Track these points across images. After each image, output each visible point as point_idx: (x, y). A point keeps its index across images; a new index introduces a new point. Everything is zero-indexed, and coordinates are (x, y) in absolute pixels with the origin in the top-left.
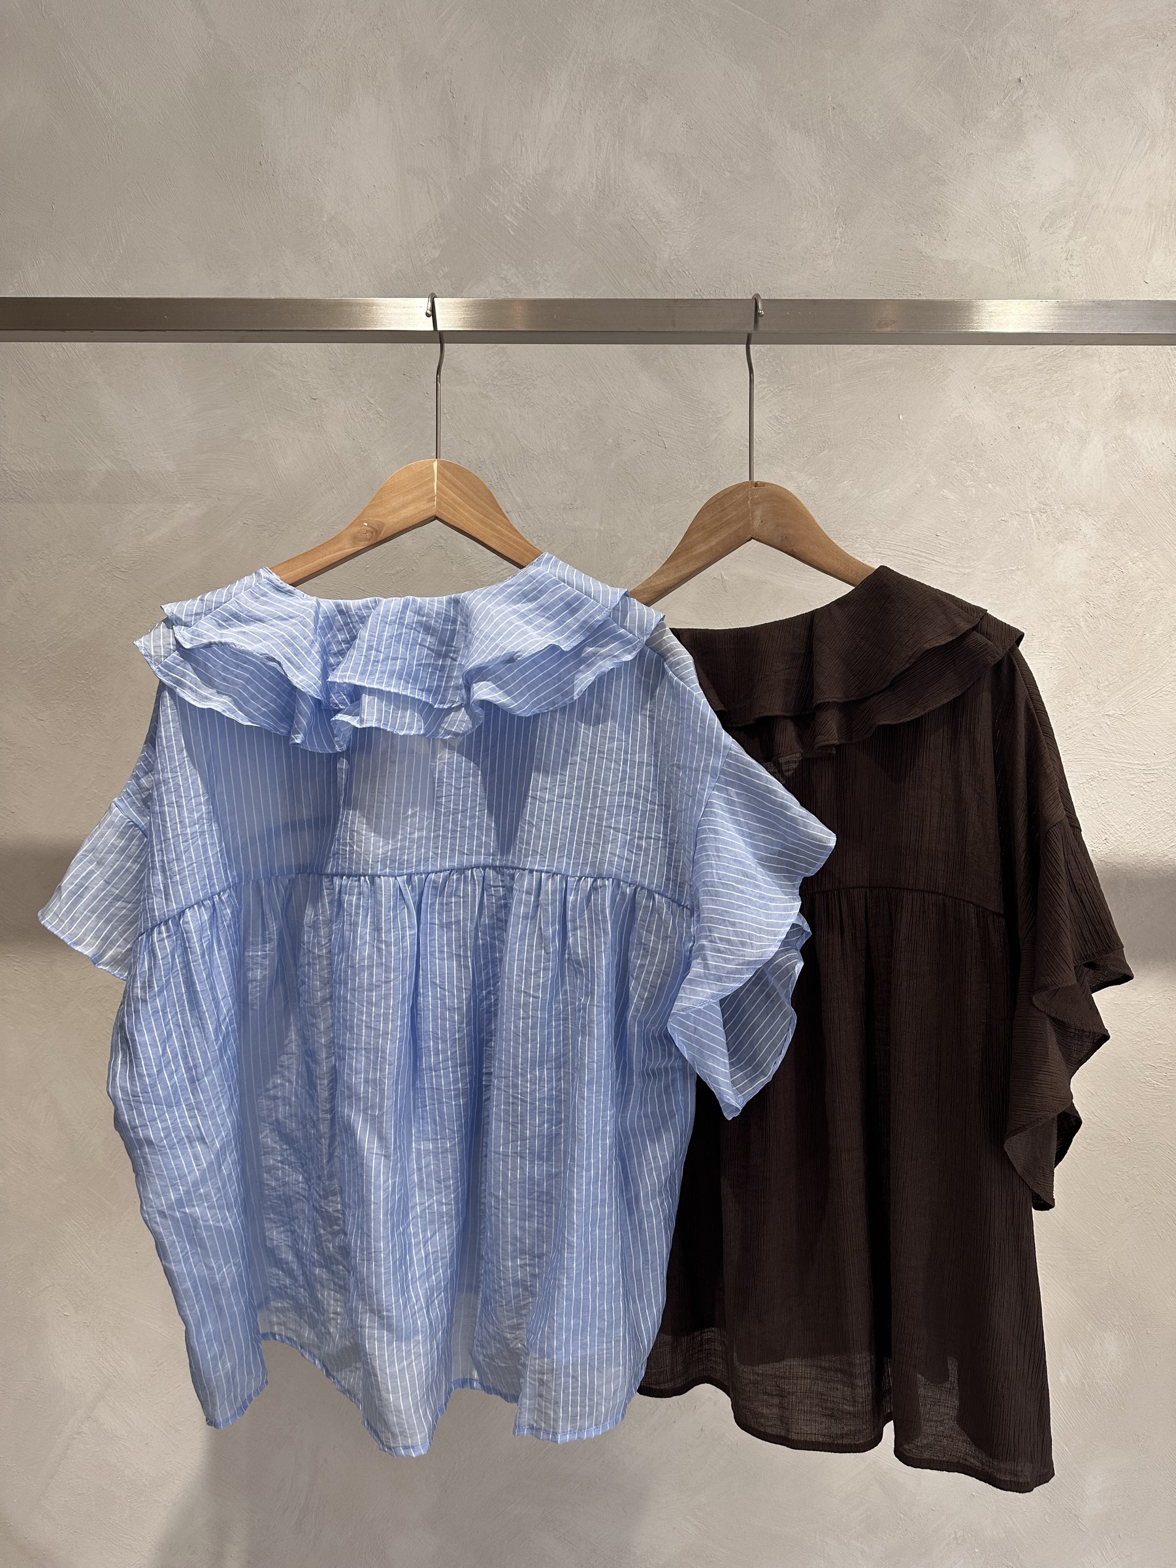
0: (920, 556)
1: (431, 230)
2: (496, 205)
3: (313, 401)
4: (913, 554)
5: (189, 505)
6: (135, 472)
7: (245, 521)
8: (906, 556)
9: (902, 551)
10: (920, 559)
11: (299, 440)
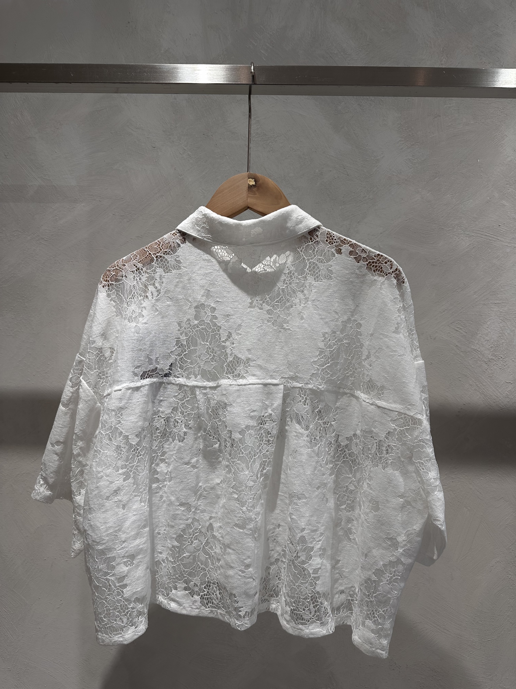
0: (490, 237)
1: (220, 57)
2: (256, 44)
3: (153, 148)
4: (487, 236)
5: (82, 205)
6: (54, 186)
7: (114, 213)
8: (482, 236)
9: (480, 234)
10: (490, 238)
11: (145, 170)
